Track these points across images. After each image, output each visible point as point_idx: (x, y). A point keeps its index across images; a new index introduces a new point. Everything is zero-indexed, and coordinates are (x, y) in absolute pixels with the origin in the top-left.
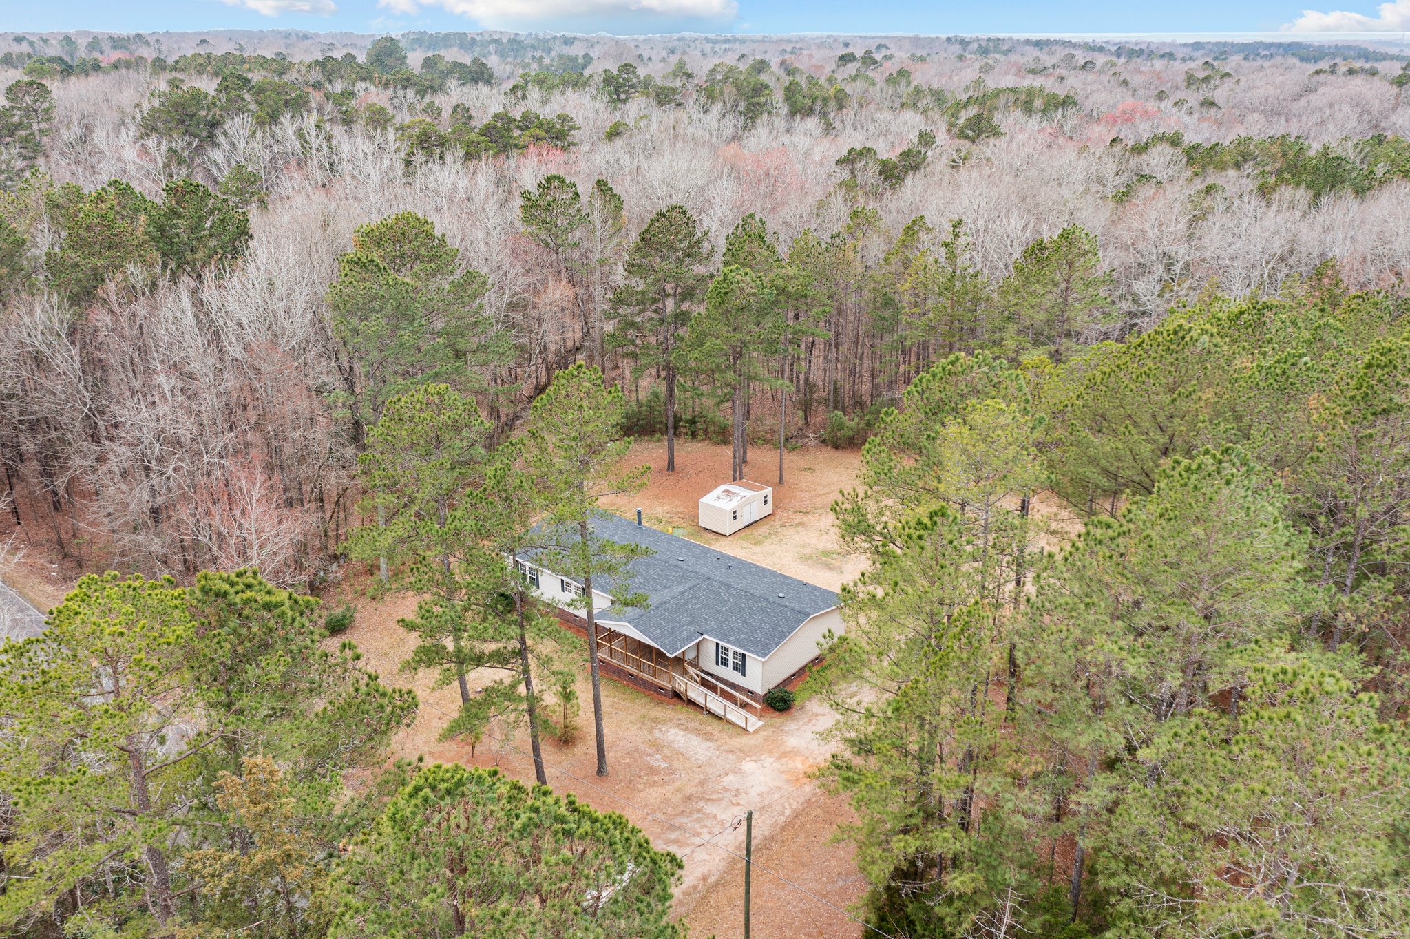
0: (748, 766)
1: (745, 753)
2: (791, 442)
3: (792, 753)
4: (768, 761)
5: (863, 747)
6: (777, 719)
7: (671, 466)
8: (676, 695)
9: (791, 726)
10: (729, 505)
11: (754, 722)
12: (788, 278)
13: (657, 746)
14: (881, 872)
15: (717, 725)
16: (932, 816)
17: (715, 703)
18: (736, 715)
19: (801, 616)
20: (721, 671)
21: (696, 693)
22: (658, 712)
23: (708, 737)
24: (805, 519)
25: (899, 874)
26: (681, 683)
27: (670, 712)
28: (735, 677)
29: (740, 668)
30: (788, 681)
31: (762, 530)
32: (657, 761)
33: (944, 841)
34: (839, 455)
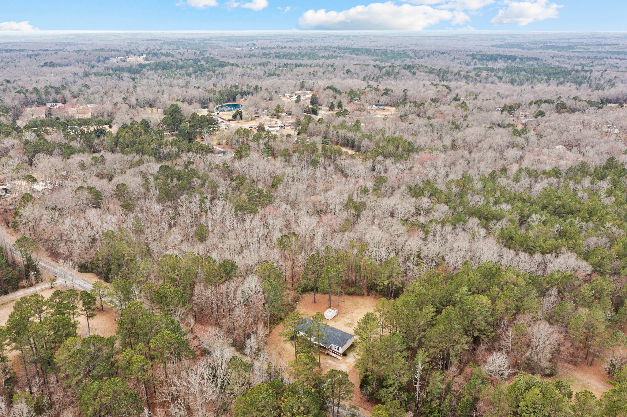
0: (341, 365)
1: (340, 363)
2: (339, 294)
3: (348, 363)
4: (344, 364)
5: (359, 363)
6: (345, 357)
7: (315, 302)
8: (328, 354)
9: (347, 358)
10: (330, 314)
11: (341, 358)
12: (339, 268)
13: (327, 363)
14: (362, 377)
15: (335, 359)
16: (367, 371)
17: (335, 355)
18: (338, 357)
19: (347, 340)
20: (335, 350)
21: (331, 354)
22: (325, 357)
23: (334, 361)
24: (344, 315)
25: (364, 377)
26: (329, 352)
27: (327, 357)
28: (337, 351)
29: (338, 349)
30: (345, 351)
31: (336, 318)
32: (327, 365)
33: (368, 373)
34: (349, 297)
